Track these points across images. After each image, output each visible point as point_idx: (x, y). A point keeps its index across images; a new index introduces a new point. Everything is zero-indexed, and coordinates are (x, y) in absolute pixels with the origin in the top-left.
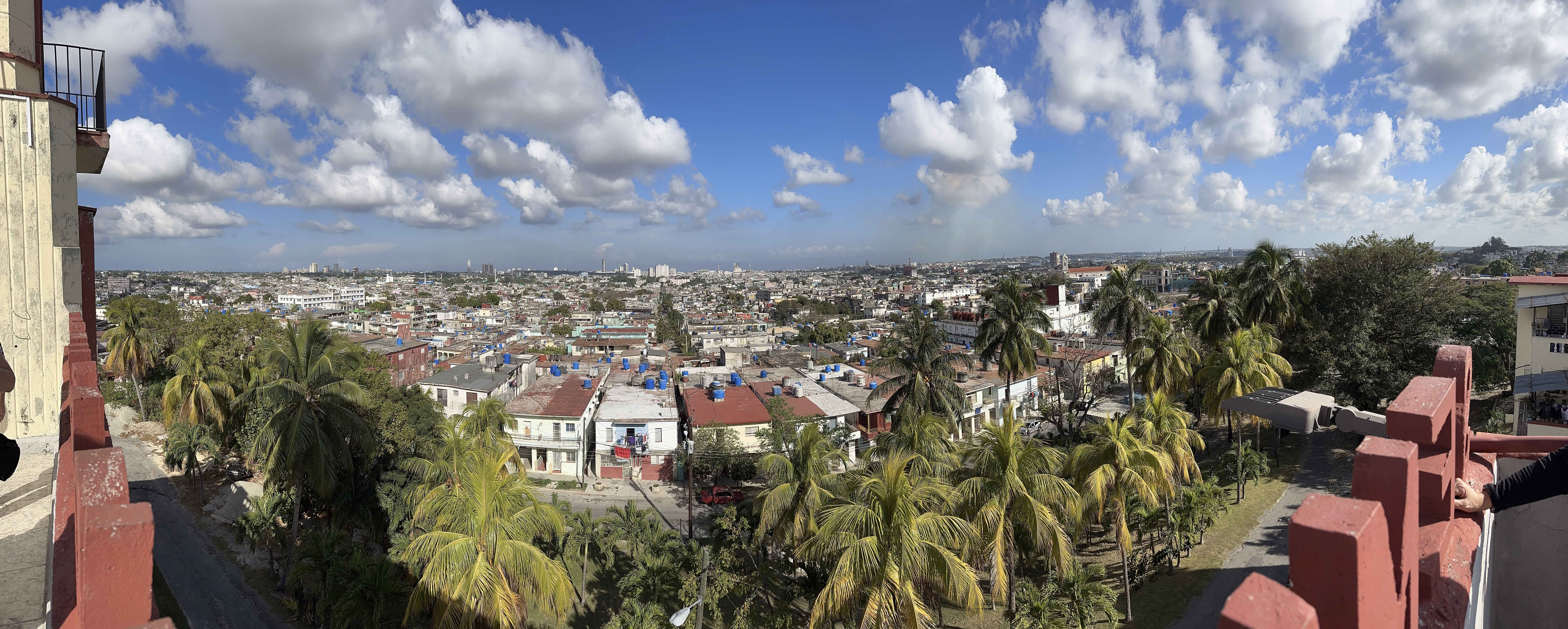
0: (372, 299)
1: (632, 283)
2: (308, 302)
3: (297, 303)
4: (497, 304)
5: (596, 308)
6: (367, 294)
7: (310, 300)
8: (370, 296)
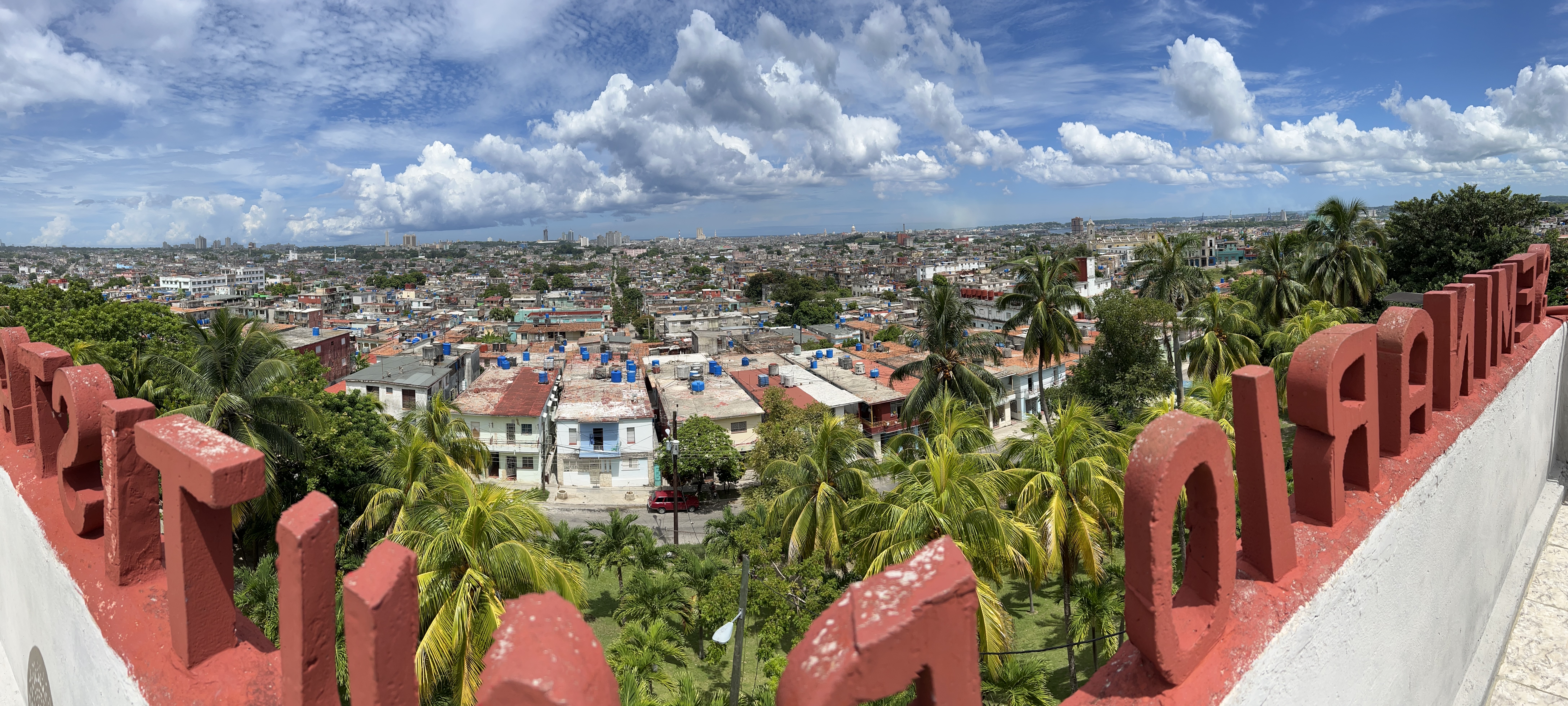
0: (273, 281)
1: (579, 254)
2: (197, 287)
3: (184, 287)
4: (423, 284)
5: (541, 288)
6: (267, 275)
7: (199, 283)
8: (272, 277)
